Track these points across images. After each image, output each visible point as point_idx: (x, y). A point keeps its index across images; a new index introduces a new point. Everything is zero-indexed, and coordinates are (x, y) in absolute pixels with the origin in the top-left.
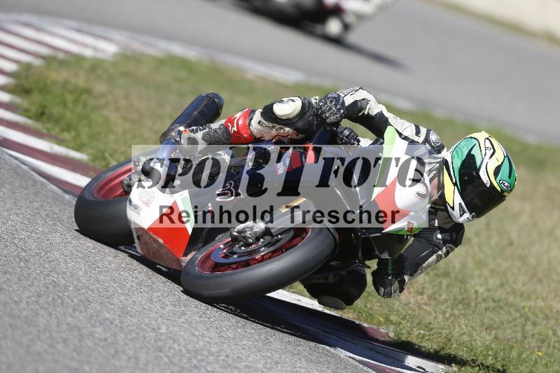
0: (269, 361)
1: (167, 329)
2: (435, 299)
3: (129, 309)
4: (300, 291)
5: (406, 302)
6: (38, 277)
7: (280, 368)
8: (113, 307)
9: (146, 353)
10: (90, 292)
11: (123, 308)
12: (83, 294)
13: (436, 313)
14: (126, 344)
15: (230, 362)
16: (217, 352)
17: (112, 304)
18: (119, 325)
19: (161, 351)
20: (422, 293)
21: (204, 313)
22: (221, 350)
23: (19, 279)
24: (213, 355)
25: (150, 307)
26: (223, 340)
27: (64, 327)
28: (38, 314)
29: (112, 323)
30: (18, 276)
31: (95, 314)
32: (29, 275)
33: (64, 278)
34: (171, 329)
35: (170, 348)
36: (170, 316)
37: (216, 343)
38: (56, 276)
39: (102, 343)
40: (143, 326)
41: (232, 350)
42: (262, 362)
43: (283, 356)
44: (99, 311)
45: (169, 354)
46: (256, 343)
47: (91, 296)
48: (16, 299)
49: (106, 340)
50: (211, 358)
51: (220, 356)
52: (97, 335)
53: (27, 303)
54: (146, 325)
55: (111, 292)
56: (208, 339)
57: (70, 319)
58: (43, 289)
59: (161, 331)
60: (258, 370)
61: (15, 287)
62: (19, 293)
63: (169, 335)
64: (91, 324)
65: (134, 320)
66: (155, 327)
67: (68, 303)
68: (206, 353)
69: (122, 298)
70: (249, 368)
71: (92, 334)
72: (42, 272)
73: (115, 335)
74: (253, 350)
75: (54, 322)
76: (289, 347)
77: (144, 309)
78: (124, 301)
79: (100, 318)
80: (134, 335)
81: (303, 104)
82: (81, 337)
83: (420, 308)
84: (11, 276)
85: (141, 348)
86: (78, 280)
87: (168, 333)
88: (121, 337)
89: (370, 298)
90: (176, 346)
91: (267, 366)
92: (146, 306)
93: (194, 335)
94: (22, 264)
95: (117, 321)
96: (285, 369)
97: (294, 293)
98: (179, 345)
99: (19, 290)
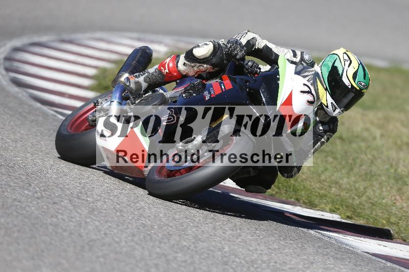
0: (306, 262)
1: (229, 247)
3: (200, 237)
4: (322, 208)
5: (401, 207)
6: (131, 222)
7: (315, 266)
8: (188, 237)
9: (216, 267)
10: (170, 228)
11: (196, 237)
12: (165, 230)
14: (201, 263)
15: (278, 266)
16: (268, 261)
17: (187, 235)
18: (194, 249)
19: (227, 265)
21: (255, 233)
22: (271, 258)
23: (118, 226)
24: (265, 263)
25: (214, 234)
26: (271, 251)
27: (155, 256)
28: (134, 249)
29: (189, 249)
30: (116, 223)
31: (176, 243)
32: (124, 221)
33: (149, 220)
34: (232, 247)
35: (233, 262)
36: (230, 238)
37: (266, 254)
38: (144, 219)
39: (183, 264)
40: (211, 248)
41: (278, 257)
42: (302, 263)
43: (316, 257)
44: (178, 241)
45: (233, 266)
46: (295, 250)
47: (171, 231)
48: (117, 240)
49: (186, 261)
50: (264, 265)
51: (271, 263)
52: (180, 259)
53: (126, 242)
54: (214, 247)
55: (185, 226)
56: (260, 252)
57: (158, 250)
58: (135, 230)
59: (225, 250)
60: (299, 270)
61: (115, 231)
62: (119, 235)
63: (232, 252)
64: (174, 251)
65: (205, 244)
66: (221, 248)
67: (155, 238)
68: (260, 262)
69: (194, 229)
70: (292, 269)
71: (175, 258)
72: (133, 218)
73: (192, 257)
74: (294, 256)
75: (146, 253)
76: (320, 250)
77: (211, 235)
78: (195, 231)
79: (179, 246)
80: (206, 255)
81: (214, 46)
82: (168, 262)
84: (111, 223)
85: (212, 264)
86: (160, 220)
87: (231, 251)
88: (197, 257)
89: (374, 207)
90: (237, 260)
91: (305, 266)
92: (212, 234)
93: (249, 250)
94: (118, 214)
95: (193, 247)
96: (319, 266)
97: (319, 210)
98: (239, 258)
99: (118, 233)
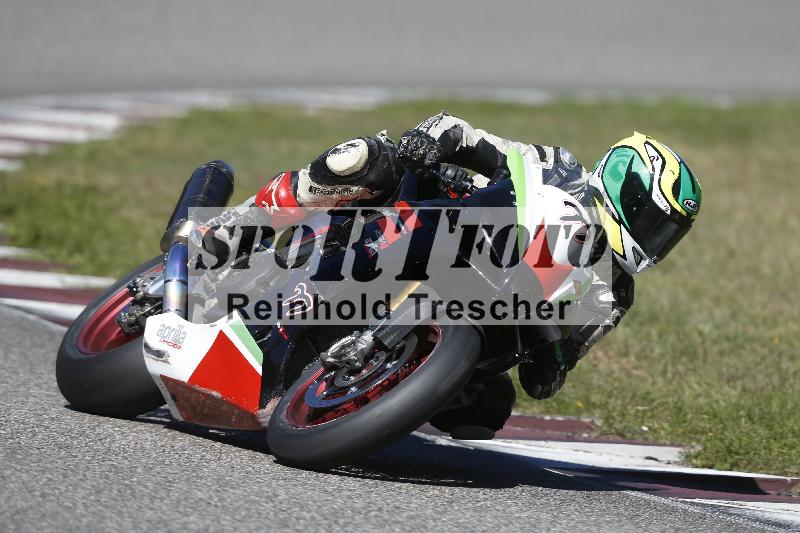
2: (646, 357)
5: (608, 371)
13: (652, 376)
20: (626, 354)
81: (370, 147)
83: (629, 375)
